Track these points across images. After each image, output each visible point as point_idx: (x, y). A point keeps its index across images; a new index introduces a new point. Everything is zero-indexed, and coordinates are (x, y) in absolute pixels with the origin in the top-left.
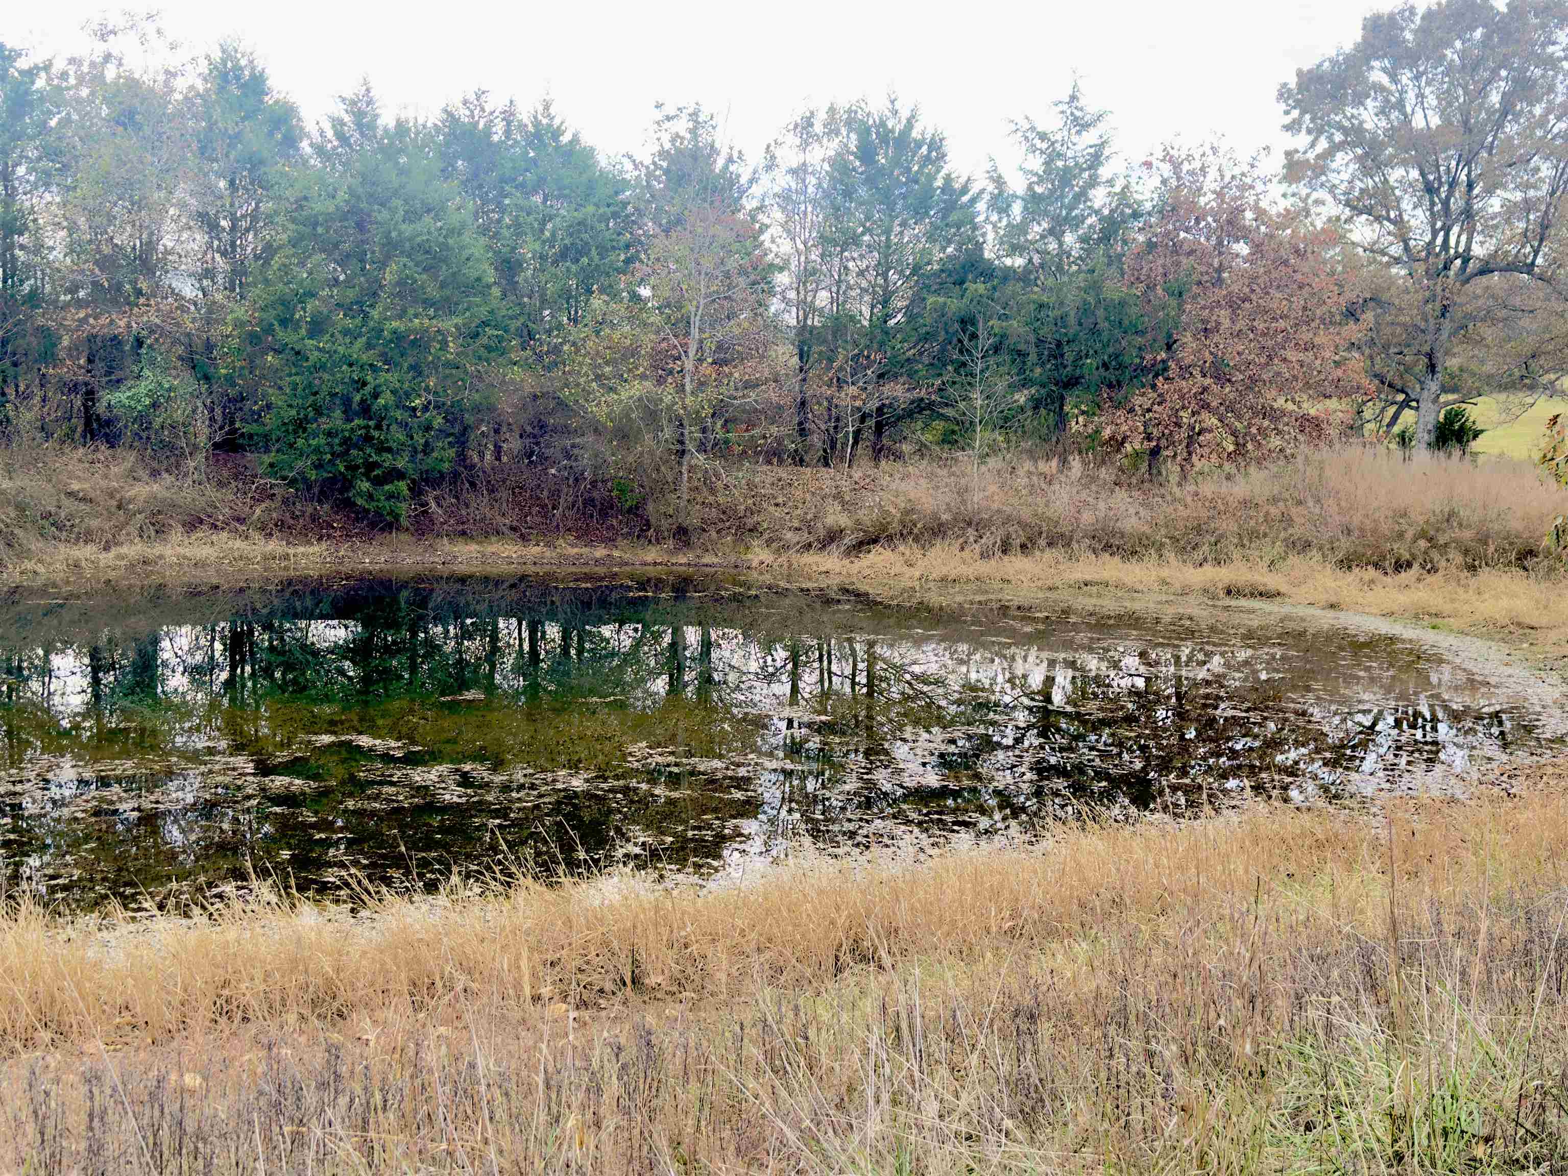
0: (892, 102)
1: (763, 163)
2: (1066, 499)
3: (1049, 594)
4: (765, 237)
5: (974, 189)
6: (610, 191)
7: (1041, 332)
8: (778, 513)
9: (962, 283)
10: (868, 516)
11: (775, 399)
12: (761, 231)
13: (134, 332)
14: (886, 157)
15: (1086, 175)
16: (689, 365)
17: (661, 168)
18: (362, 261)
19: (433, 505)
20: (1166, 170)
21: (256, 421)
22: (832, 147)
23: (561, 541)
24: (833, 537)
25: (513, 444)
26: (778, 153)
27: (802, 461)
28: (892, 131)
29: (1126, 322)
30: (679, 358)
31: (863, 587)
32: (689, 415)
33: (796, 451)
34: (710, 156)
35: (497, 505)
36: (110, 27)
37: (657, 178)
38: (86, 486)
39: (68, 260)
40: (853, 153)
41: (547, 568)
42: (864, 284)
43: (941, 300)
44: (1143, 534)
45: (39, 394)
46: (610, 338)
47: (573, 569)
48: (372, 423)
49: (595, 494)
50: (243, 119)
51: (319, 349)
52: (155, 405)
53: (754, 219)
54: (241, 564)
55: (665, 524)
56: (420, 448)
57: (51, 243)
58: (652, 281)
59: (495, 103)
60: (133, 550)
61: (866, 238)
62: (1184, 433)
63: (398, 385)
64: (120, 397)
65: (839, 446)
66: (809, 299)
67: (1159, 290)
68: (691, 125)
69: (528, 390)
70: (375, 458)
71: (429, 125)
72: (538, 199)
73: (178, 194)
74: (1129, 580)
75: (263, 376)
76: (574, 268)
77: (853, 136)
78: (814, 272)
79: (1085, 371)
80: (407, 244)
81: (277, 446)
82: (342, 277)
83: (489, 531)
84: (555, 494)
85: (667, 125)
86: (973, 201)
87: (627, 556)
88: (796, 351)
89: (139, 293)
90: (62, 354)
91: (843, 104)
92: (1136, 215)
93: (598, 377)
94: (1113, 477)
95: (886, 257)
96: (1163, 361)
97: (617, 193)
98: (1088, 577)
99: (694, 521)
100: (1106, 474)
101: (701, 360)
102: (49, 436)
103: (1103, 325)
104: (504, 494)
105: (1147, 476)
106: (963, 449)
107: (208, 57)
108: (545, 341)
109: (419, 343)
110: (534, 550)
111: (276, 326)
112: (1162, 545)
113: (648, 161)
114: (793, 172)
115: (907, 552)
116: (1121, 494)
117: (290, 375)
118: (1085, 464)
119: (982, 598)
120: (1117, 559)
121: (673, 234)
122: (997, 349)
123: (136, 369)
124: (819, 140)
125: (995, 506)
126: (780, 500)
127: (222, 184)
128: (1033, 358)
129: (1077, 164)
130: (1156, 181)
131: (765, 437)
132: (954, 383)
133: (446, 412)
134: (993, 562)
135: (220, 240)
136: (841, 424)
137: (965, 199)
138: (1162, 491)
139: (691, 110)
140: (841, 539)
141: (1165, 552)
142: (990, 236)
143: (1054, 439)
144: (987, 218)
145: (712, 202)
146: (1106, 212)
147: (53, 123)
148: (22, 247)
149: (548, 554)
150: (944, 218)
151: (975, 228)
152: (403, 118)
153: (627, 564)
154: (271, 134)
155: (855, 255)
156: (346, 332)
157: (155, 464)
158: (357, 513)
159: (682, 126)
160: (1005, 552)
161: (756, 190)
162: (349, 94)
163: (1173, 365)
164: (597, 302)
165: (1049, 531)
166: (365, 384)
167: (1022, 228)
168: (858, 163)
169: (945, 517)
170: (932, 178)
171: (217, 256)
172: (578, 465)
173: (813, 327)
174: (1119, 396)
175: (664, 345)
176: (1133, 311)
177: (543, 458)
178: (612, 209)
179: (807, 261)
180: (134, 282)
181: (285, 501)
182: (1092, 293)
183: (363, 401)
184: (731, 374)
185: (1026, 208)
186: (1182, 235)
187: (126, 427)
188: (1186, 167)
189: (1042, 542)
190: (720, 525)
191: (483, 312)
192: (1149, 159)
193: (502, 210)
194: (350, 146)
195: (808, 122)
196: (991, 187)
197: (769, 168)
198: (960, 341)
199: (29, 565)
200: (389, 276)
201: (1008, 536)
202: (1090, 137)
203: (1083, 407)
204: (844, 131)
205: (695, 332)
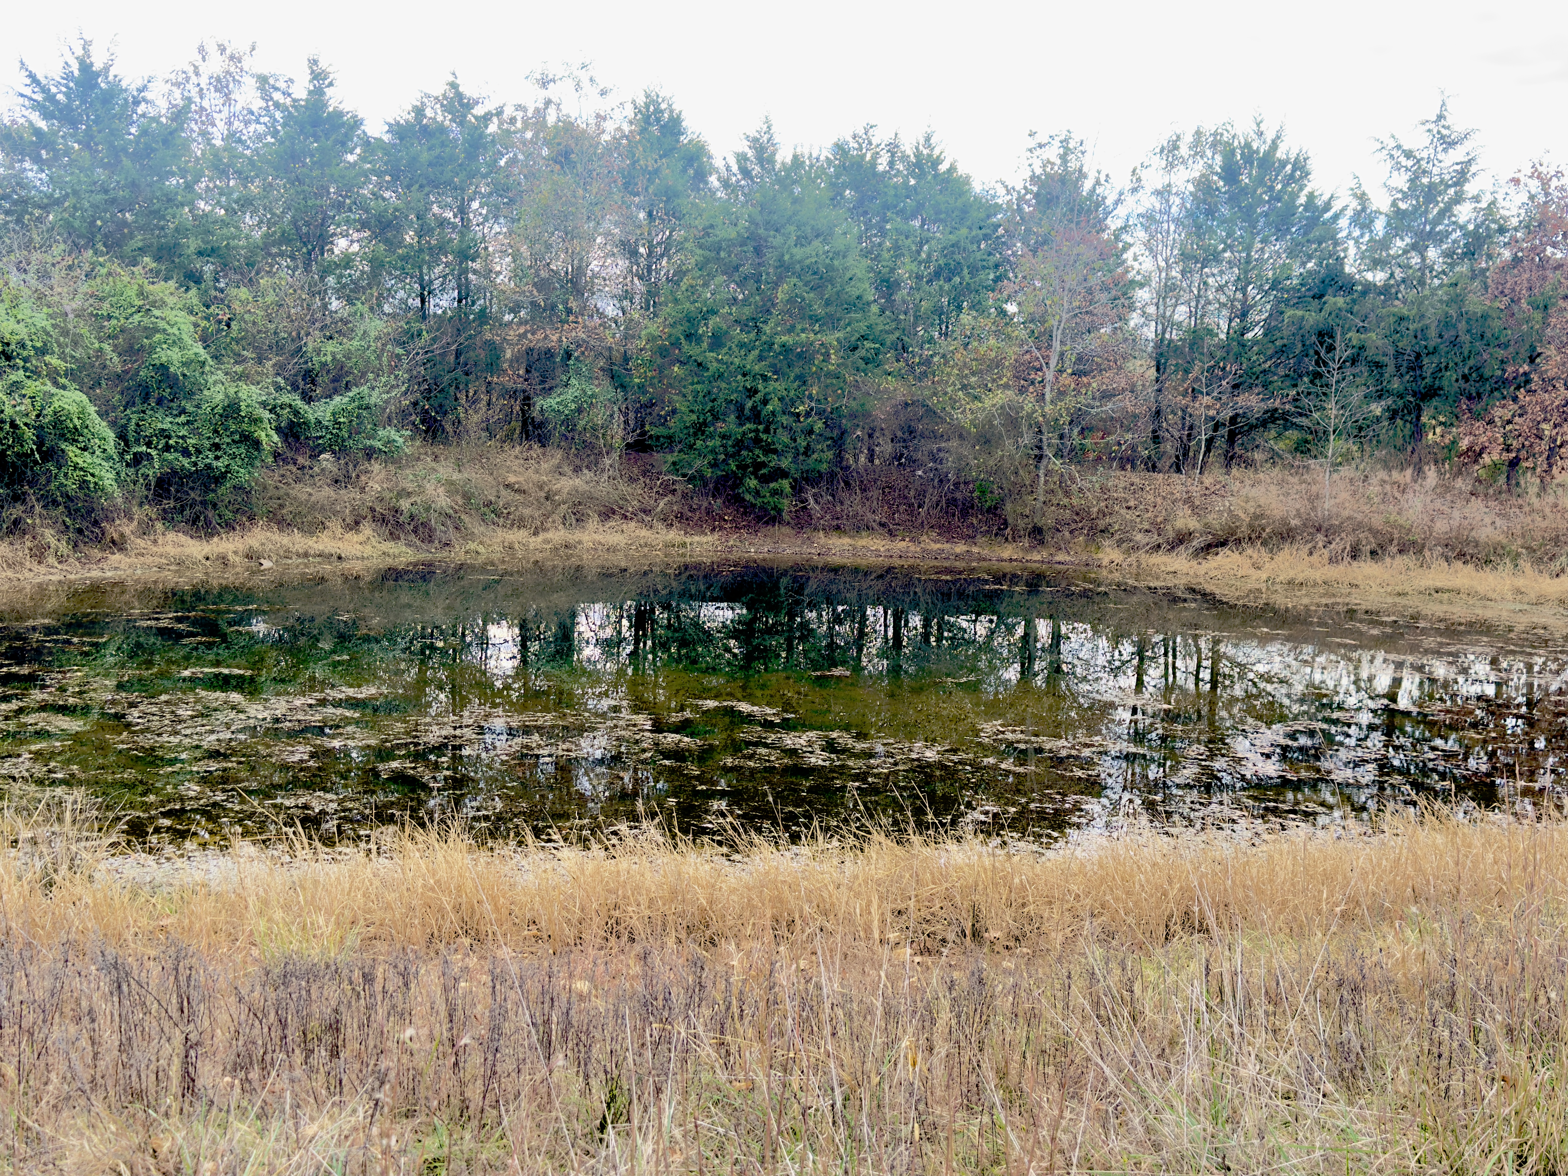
0: (1258, 125)
1: (1128, 186)
2: (1419, 506)
3: (1397, 600)
4: (1128, 255)
5: (1336, 207)
6: (982, 215)
7: (1400, 345)
8: (1129, 515)
9: (1321, 296)
10: (1216, 520)
11: (1130, 409)
12: (1125, 249)
13: (564, 345)
14: (1250, 176)
15: (1451, 191)
16: (1050, 375)
17: (1031, 192)
18: (758, 281)
19: (812, 501)
20: (1534, 186)
21: (663, 424)
22: (1197, 169)
23: (925, 537)
24: (1181, 539)
25: (885, 447)
26: (1144, 174)
27: (1154, 467)
28: (1257, 152)
29: (1488, 334)
30: (1040, 369)
31: (1209, 588)
32: (1047, 422)
33: (1149, 458)
34: (1077, 180)
35: (868, 504)
36: (551, 77)
37: (1027, 202)
38: (521, 479)
39: (512, 284)
40: (1217, 174)
41: (911, 561)
42: (1223, 299)
43: (1300, 313)
44: (1499, 543)
45: (485, 398)
46: (976, 350)
47: (936, 563)
48: (761, 427)
49: (958, 495)
50: (661, 157)
51: (718, 361)
52: (580, 410)
53: (1117, 238)
54: (646, 550)
55: (1021, 523)
56: (802, 450)
57: (498, 268)
58: (1020, 297)
59: (881, 137)
60: (557, 535)
61: (1227, 254)
62: (1544, 446)
63: (785, 393)
64: (550, 402)
65: (1191, 454)
66: (1168, 314)
67: (1524, 305)
68: (1061, 151)
69: (900, 398)
70: (763, 458)
71: (822, 158)
72: (917, 223)
73: (606, 225)
74: (1482, 589)
75: (670, 385)
76: (946, 287)
77: (1218, 159)
78: (1172, 289)
79: (1445, 383)
80: (798, 266)
81: (680, 446)
82: (741, 297)
83: (861, 527)
84: (921, 494)
85: (1039, 151)
86: (1336, 217)
87: (985, 552)
88: (1153, 363)
89: (569, 311)
90: (505, 365)
91: (1209, 127)
92: (1502, 230)
93: (964, 387)
94: (1469, 488)
95: (1246, 272)
96: (1525, 374)
97: (989, 217)
98: (1439, 584)
99: (1049, 521)
100: (1462, 484)
101: (1061, 371)
102: (491, 436)
103: (1465, 338)
104: (875, 493)
105: (1505, 487)
106: (1315, 457)
107: (634, 102)
108: (918, 353)
109: (805, 357)
110: (900, 545)
111: (683, 341)
112: (1518, 555)
113: (1019, 186)
114: (1158, 193)
115: (1255, 556)
116: (1477, 504)
117: (692, 384)
118: (1440, 473)
119: (1330, 601)
120: (1470, 567)
121: (1040, 254)
122: (1354, 361)
123: (565, 378)
124: (1184, 162)
125: (1346, 513)
126: (1132, 503)
127: (642, 215)
128: (1391, 369)
129: (1442, 181)
130: (1524, 197)
131: (1119, 444)
132: (1309, 394)
133: (827, 418)
134: (1341, 567)
135: (638, 265)
136: (1194, 432)
137: (1327, 215)
138: (1520, 501)
139: (1063, 138)
140: (1190, 541)
141: (1521, 562)
142: (1352, 251)
143: (1409, 449)
144: (1350, 234)
145: (1078, 223)
146: (1471, 227)
147: (502, 163)
148: (475, 272)
149: (912, 548)
150: (1305, 234)
151: (1336, 243)
152: (799, 152)
153: (984, 560)
154: (684, 171)
155: (1215, 271)
156: (741, 345)
157: (578, 462)
158: (745, 508)
159: (1053, 153)
160: (1354, 557)
161: (1121, 211)
162: (753, 134)
163: (1534, 377)
164: (966, 318)
165: (1400, 538)
166: (756, 392)
167: (1384, 244)
168: (1221, 183)
169: (1294, 522)
170: (1295, 196)
171: (636, 279)
172: (943, 468)
173: (1171, 341)
174: (1477, 407)
175: (1028, 357)
176: (1497, 324)
177: (912, 461)
178: (984, 231)
179: (1168, 279)
180: (565, 302)
181: (684, 496)
182: (1454, 305)
183: (754, 408)
184: (1089, 384)
185: (1389, 224)
186: (1549, 250)
187: (555, 428)
188: (1554, 183)
189: (1393, 549)
190: (1073, 526)
191: (862, 327)
192: (1516, 176)
193: (883, 233)
194: (752, 179)
195: (1174, 146)
196: (1354, 204)
197: (1134, 190)
198: (1317, 353)
199: (472, 546)
200: (781, 295)
201: (1358, 543)
202: (1457, 155)
203: (1442, 419)
204: (1209, 153)
205: (1056, 345)
